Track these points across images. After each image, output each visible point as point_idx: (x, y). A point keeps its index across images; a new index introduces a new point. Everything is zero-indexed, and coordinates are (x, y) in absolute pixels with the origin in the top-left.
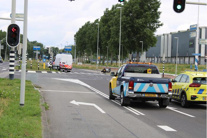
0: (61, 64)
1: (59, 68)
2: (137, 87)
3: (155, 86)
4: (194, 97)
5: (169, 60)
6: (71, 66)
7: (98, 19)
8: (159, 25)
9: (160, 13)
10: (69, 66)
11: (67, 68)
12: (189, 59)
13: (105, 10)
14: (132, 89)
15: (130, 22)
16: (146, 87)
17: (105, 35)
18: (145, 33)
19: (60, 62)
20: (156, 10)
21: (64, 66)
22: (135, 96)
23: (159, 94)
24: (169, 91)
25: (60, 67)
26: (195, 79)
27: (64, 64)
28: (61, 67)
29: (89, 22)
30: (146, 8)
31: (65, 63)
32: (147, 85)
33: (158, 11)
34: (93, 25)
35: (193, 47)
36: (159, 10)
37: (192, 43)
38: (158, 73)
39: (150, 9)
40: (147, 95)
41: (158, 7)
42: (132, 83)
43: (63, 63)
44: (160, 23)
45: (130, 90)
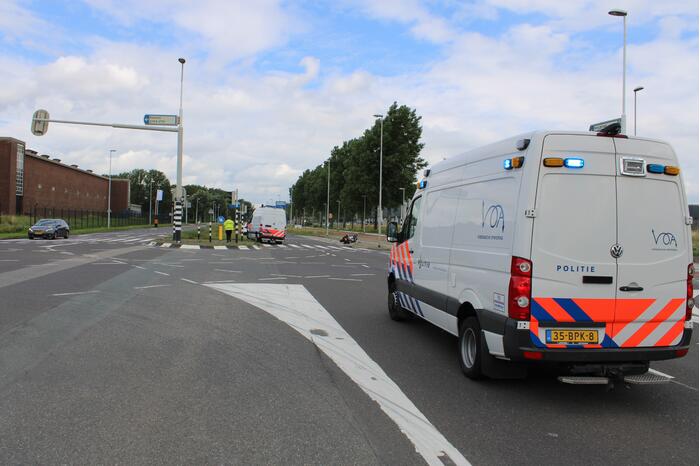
8: (422, 166)
9: (422, 146)
13: (333, 148)
18: (404, 176)
20: (415, 142)
29: (308, 171)
33: (418, 143)
34: (314, 173)
36: (420, 141)
39: (406, 139)
41: (418, 136)
44: (423, 163)
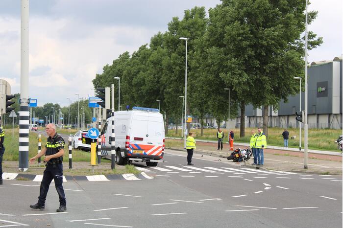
0: (132, 141)
1: (123, 154)
5: (273, 122)
6: (160, 147)
7: (145, 46)
10: (154, 149)
11: (148, 153)
12: (318, 119)
15: (251, 35)
17: (173, 72)
19: (128, 137)
21: (139, 148)
25: (126, 152)
27: (138, 143)
28: (131, 151)
30: (284, 5)
31: (141, 139)
35: (327, 96)
37: (324, 89)
43: (136, 139)
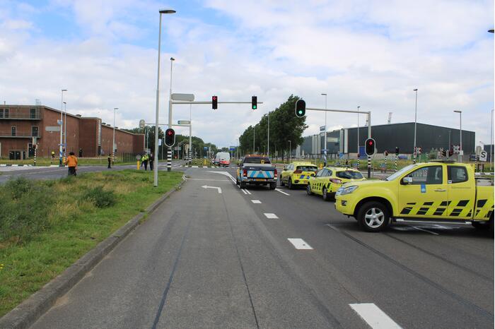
0: (221, 160)
1: (219, 163)
2: (250, 173)
3: (264, 172)
4: (297, 181)
7: (257, 123)
8: (305, 128)
10: (227, 162)
11: (225, 163)
14: (246, 176)
15: (281, 125)
16: (257, 174)
21: (223, 162)
22: (249, 180)
23: (267, 179)
24: (275, 176)
26: (298, 167)
28: (221, 163)
31: (223, 160)
32: (257, 172)
34: (253, 128)
38: (269, 163)
40: (257, 180)
42: (246, 170)
44: (306, 126)
45: (244, 176)
